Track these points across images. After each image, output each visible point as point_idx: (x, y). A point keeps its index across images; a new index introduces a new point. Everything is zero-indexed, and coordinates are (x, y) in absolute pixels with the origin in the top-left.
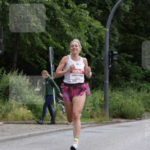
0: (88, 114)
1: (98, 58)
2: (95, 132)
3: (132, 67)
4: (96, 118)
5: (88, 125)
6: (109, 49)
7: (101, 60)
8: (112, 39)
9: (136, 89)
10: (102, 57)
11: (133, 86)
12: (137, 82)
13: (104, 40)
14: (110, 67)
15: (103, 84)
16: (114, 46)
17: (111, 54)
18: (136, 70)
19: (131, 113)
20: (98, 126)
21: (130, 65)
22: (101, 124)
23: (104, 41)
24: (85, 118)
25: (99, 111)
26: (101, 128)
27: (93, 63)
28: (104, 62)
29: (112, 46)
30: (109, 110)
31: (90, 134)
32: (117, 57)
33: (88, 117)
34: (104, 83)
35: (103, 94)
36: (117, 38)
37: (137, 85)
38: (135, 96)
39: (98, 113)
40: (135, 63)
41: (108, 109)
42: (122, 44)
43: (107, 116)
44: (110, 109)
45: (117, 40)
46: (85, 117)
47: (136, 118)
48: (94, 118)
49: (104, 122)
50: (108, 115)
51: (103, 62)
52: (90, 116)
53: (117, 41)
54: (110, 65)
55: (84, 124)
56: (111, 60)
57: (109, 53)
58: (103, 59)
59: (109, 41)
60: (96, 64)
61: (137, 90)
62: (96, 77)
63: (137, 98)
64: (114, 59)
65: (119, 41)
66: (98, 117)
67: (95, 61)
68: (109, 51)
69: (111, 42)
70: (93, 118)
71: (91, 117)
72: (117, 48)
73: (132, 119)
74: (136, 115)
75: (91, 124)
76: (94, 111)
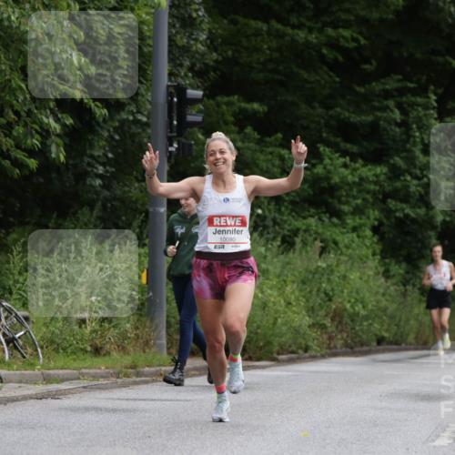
0: (81, 340)
1: (124, 116)
2: (107, 410)
3: (262, 152)
4: (114, 354)
5: (85, 383)
6: (170, 80)
7: (136, 122)
8: (182, 40)
9: (274, 239)
10: (139, 112)
11: (265, 227)
12: (279, 211)
13: (150, 42)
14: (171, 152)
15: (145, 221)
16: (191, 69)
17: (175, 100)
18: (277, 162)
19: (256, 333)
20: (125, 385)
21: (252, 145)
22: (134, 379)
23: (149, 45)
24: (74, 353)
25: (128, 325)
26: (135, 396)
27: (106, 134)
28: (149, 131)
29: (181, 65)
30: (167, 322)
31: (90, 417)
32: (200, 112)
33: (84, 351)
34: (147, 213)
35: (143, 258)
36: (203, 37)
37: (279, 225)
38: (271, 268)
39: (124, 336)
40: (273, 138)
41: (165, 319)
42: (220, 58)
43: (160, 346)
44: (173, 320)
45: (201, 42)
46: (69, 351)
47: (275, 355)
48: (108, 353)
49: (147, 369)
50: (164, 342)
51: (144, 130)
52: (89, 349)
53: (199, 46)
54: (171, 145)
55: (67, 380)
56: (175, 123)
57: (170, 95)
58: (145, 119)
59: (170, 46)
60: (117, 137)
61: (278, 243)
62: (118, 192)
63: (279, 276)
64: (190, 118)
65: (208, 47)
66: (123, 349)
67: (114, 128)
68: (168, 86)
69: (176, 52)
70: (104, 355)
71: (97, 351)
72: (200, 74)
73: (259, 359)
74: (275, 344)
75: (95, 377)
76: (106, 325)
